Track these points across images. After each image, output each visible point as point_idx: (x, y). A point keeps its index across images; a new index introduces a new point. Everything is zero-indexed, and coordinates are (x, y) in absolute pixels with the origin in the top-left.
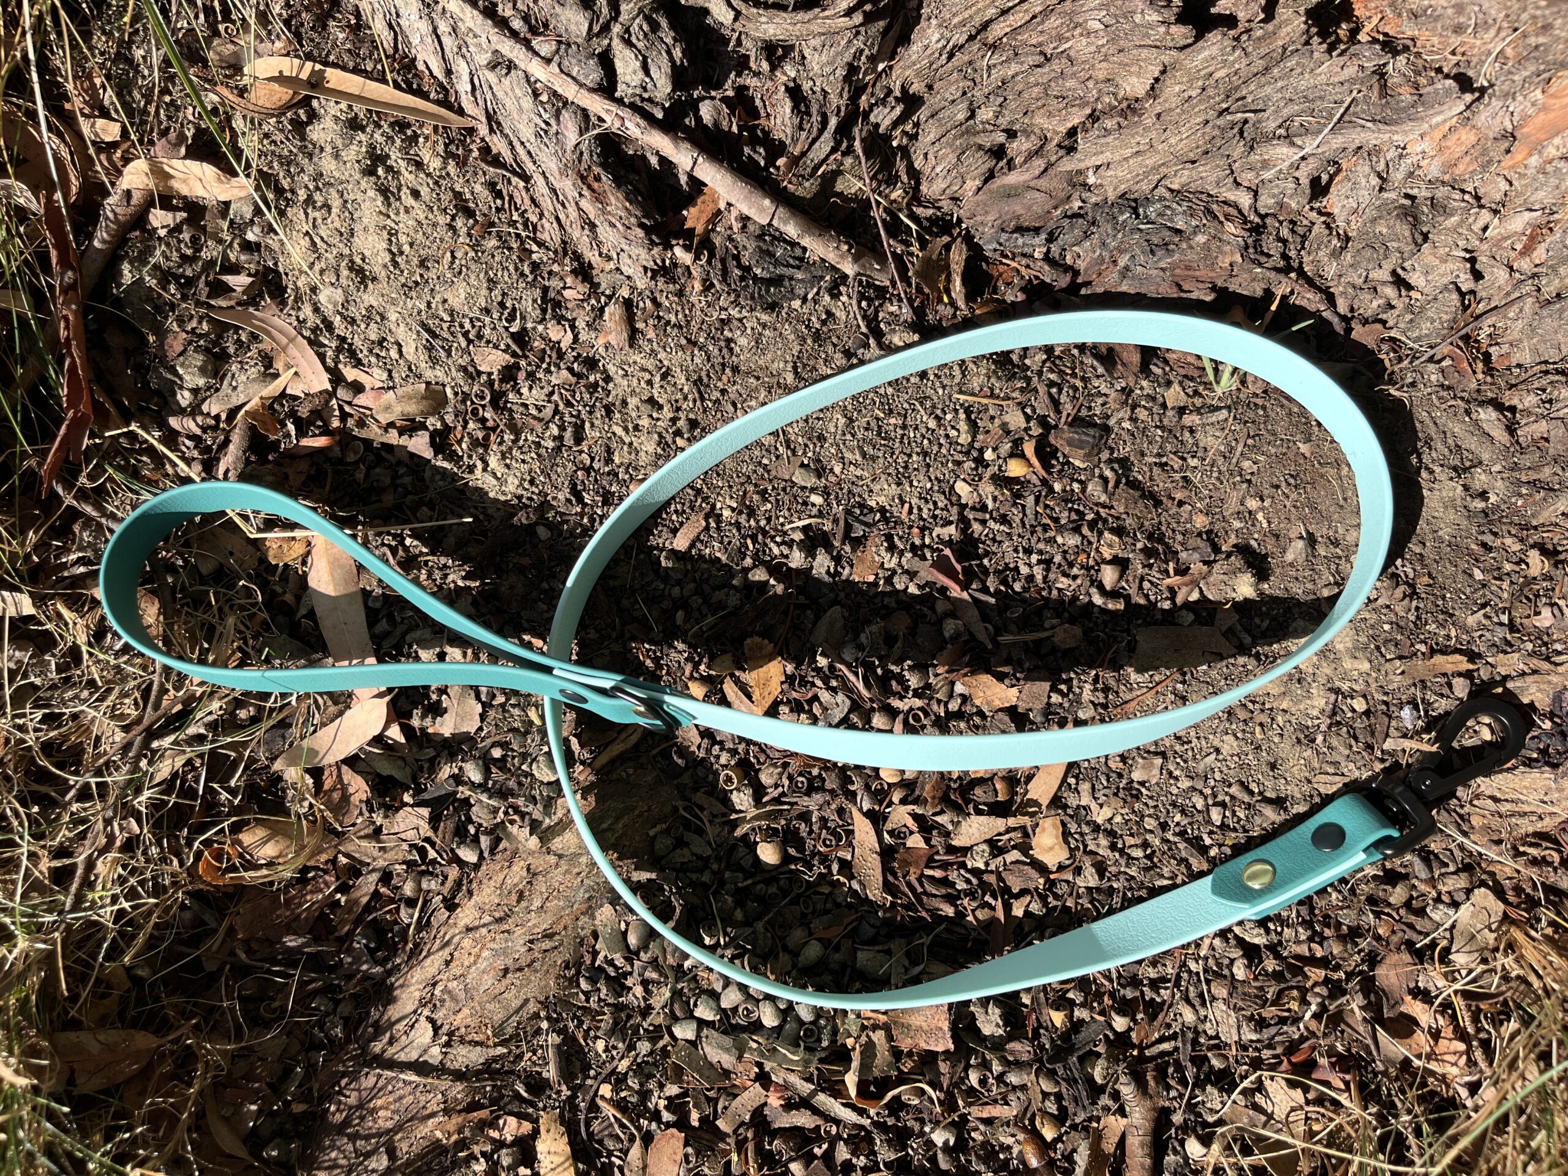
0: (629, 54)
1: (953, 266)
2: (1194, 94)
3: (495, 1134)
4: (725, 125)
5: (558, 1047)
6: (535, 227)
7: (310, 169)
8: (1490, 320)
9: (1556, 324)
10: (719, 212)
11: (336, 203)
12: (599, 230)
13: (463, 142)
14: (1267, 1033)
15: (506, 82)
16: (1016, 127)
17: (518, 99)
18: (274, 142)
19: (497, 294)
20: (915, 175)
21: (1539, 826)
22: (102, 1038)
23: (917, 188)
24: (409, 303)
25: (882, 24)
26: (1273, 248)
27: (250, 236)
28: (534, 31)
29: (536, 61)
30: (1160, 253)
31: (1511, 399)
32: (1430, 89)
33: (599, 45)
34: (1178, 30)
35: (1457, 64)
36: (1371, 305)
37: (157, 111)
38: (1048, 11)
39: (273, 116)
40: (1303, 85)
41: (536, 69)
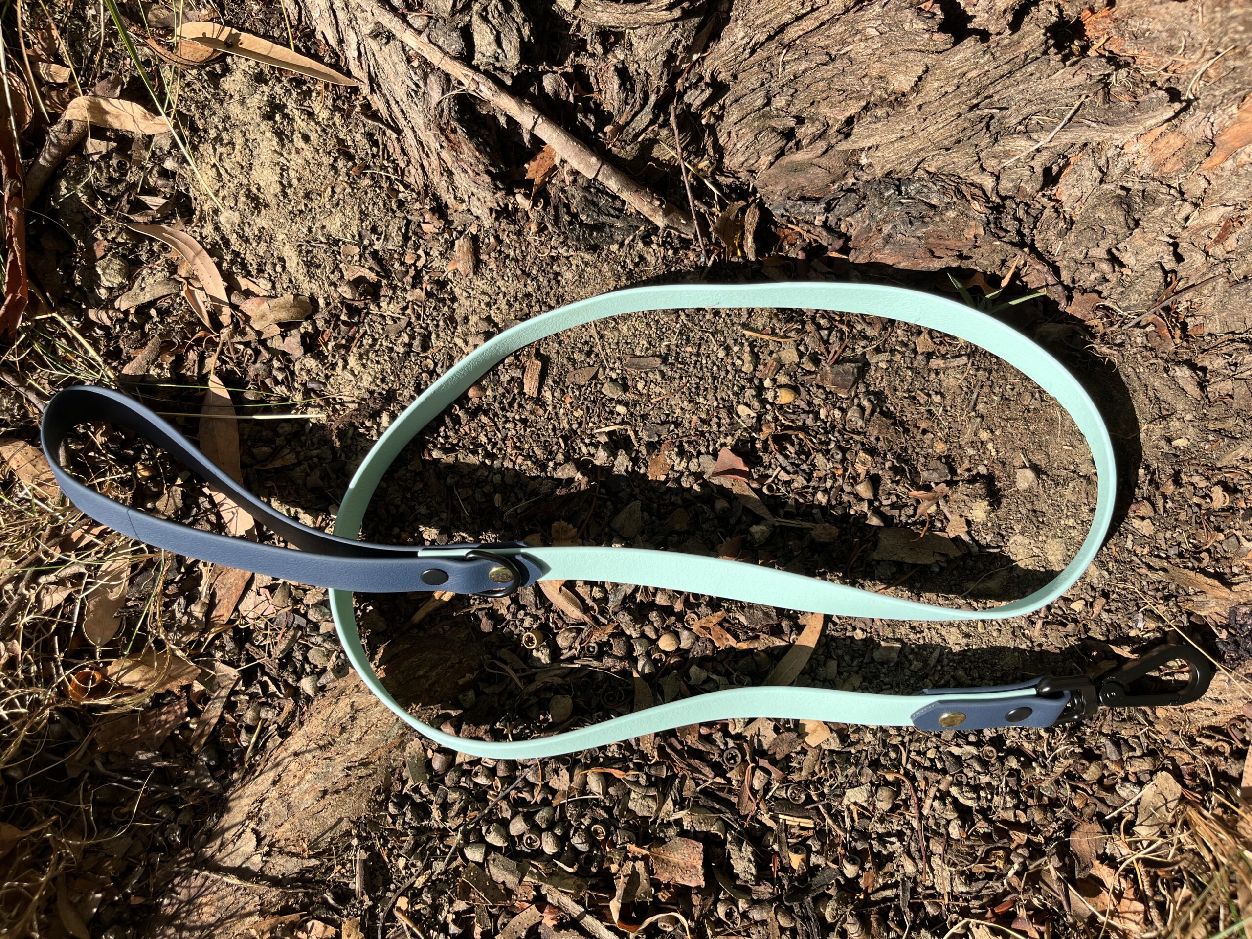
0: (485, 28)
1: (747, 226)
2: (950, 90)
4: (563, 95)
5: (364, 862)
6: (403, 171)
7: (220, 113)
8: (1188, 295)
9: (1242, 301)
10: (555, 168)
11: (239, 141)
12: (456, 177)
13: (348, 99)
14: (976, 886)
15: (386, 49)
16: (804, 115)
17: (394, 64)
18: (194, 90)
19: (367, 224)
20: (719, 150)
21: (1214, 721)
23: (720, 161)
24: (294, 228)
25: (697, 20)
26: (1011, 225)
27: (169, 164)
28: (410, 8)
29: (410, 32)
30: (917, 224)
31: (1203, 361)
32: (1145, 98)
33: (462, 20)
34: (940, 37)
35: (1169, 80)
36: (1089, 278)
37: (101, 61)
38: (834, 19)
39: (193, 68)
40: (1040, 88)
41: (410, 38)
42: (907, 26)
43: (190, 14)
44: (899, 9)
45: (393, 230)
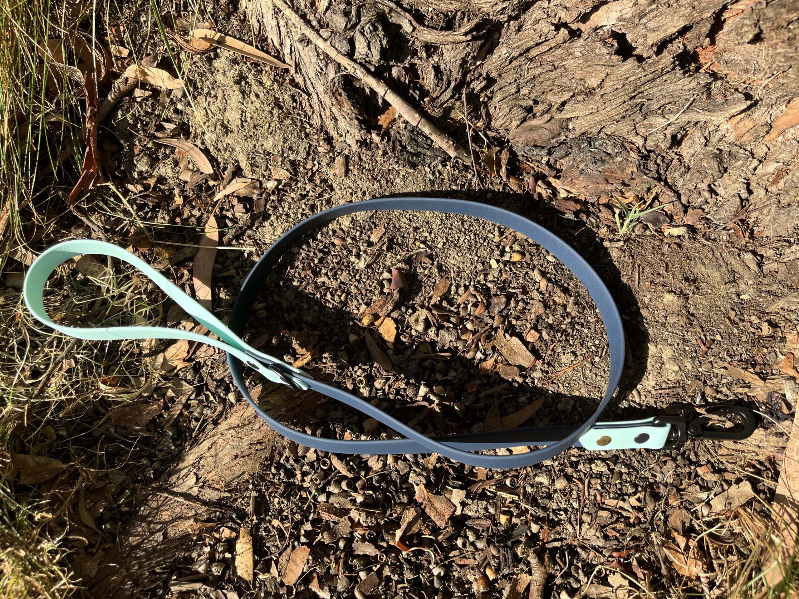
0: (362, 39)
1: (503, 161)
2: (619, 87)
3: (217, 536)
4: (402, 79)
5: (255, 498)
6: (310, 117)
7: (211, 79)
8: (755, 214)
9: (786, 218)
10: (395, 120)
11: (220, 95)
12: (340, 122)
13: (283, 76)
14: (609, 544)
15: (306, 49)
16: (538, 99)
17: (310, 57)
18: (197, 66)
19: (287, 145)
20: (489, 116)
22: (37, 459)
23: (489, 123)
24: (246, 145)
25: (480, 42)
26: (653, 167)
27: (180, 106)
28: (321, 27)
29: (320, 39)
30: (599, 163)
31: (760, 251)
32: (731, 97)
33: (349, 34)
34: (615, 58)
35: (746, 88)
36: (697, 201)
37: (147, 46)
38: (558, 46)
39: (198, 53)
40: (671, 89)
41: (320, 43)
42: (597, 51)
43: (199, 24)
44: (594, 42)
45: (301, 149)
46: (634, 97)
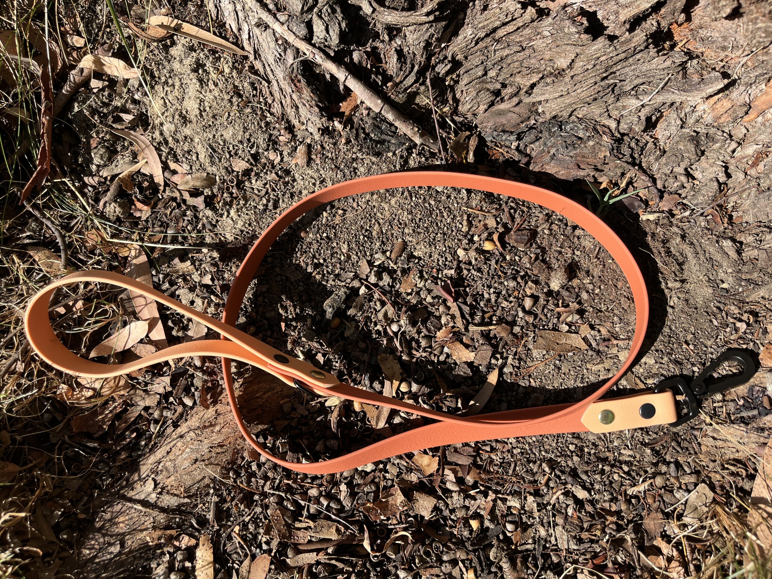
0: (320, 22)
1: (471, 147)
2: (590, 67)
3: (177, 543)
4: (364, 64)
5: (216, 503)
6: (270, 106)
7: (168, 67)
8: (734, 199)
9: (766, 202)
10: (357, 106)
11: (177, 84)
12: (300, 110)
13: (242, 63)
14: (582, 546)
15: (264, 34)
16: (507, 82)
17: (268, 43)
18: (154, 54)
19: (247, 135)
20: (456, 101)
21: (736, 456)
23: (456, 108)
24: (205, 135)
25: (444, 23)
26: (626, 150)
27: (136, 97)
28: (279, 10)
29: (277, 23)
30: (570, 148)
31: (740, 237)
32: (707, 76)
33: (307, 17)
34: (584, 36)
35: (723, 67)
36: (673, 185)
37: (103, 35)
38: (525, 26)
39: (154, 41)
40: (644, 69)
41: (277, 27)
42: (566, 30)
43: (155, 11)
44: (562, 20)
45: (261, 140)
46: (606, 78)
